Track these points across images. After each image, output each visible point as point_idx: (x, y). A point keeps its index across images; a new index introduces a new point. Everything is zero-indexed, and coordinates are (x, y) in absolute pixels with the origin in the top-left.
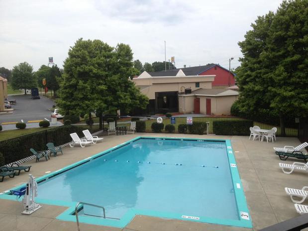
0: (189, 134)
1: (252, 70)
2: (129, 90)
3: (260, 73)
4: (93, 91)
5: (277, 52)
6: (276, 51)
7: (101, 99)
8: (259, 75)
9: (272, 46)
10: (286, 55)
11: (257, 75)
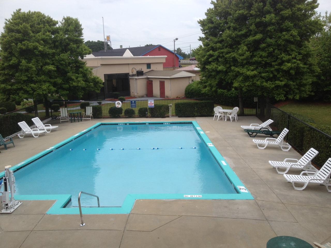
0: (150, 117)
1: (214, 49)
2: (81, 71)
3: (222, 53)
4: (38, 72)
5: (239, 32)
6: (238, 30)
7: (49, 82)
8: (221, 55)
9: (234, 25)
10: (248, 34)
11: (219, 55)
